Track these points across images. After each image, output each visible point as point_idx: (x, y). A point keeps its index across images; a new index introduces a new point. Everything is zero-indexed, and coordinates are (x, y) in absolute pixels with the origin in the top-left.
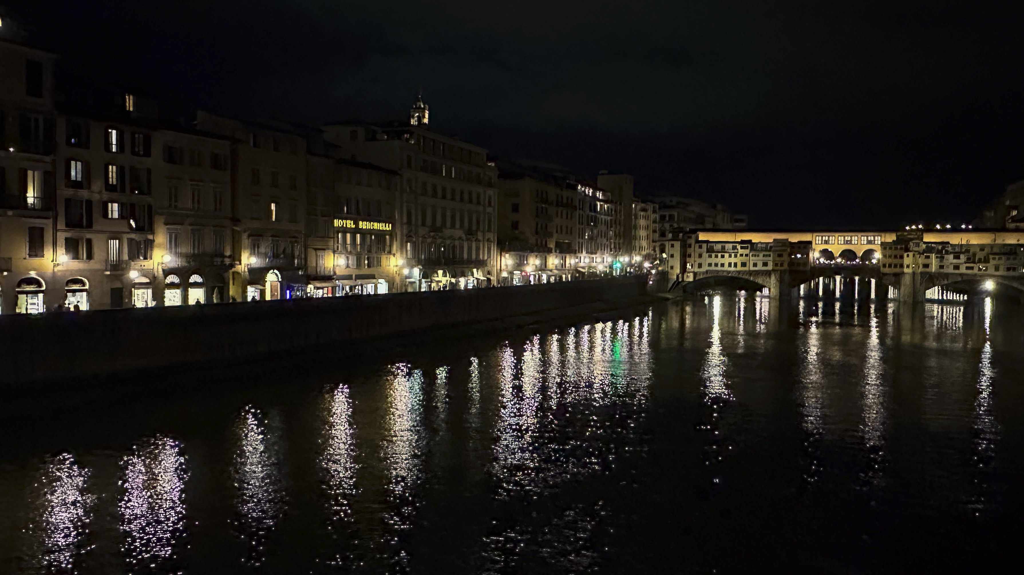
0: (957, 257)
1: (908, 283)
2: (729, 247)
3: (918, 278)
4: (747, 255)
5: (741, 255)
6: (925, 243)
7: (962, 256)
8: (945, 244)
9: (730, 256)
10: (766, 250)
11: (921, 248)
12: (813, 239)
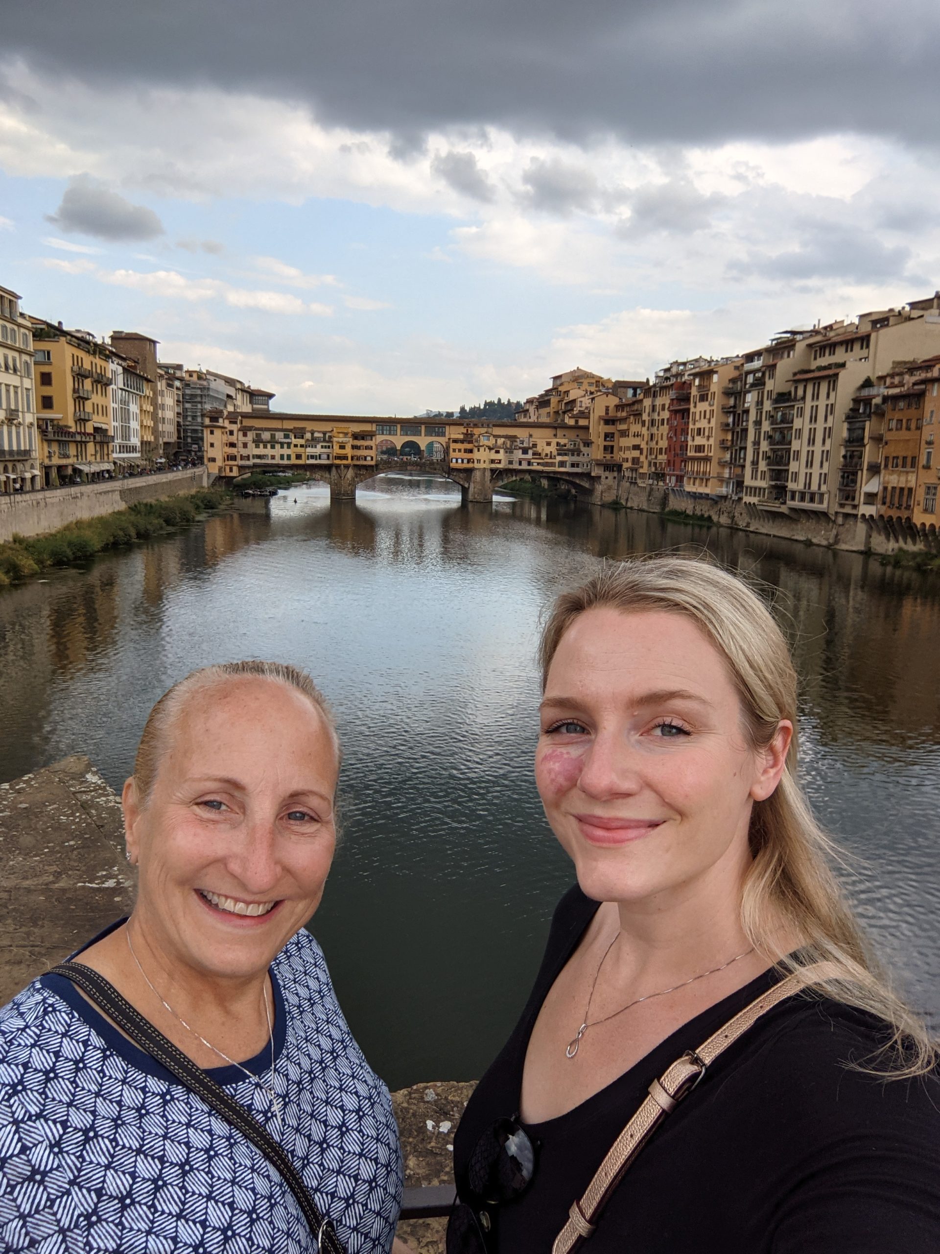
0: (525, 451)
1: (478, 479)
2: (279, 436)
3: (488, 474)
4: (302, 446)
5: (296, 446)
6: (495, 436)
7: (530, 452)
8: (513, 438)
9: (282, 447)
10: (324, 441)
11: (491, 442)
12: (374, 429)
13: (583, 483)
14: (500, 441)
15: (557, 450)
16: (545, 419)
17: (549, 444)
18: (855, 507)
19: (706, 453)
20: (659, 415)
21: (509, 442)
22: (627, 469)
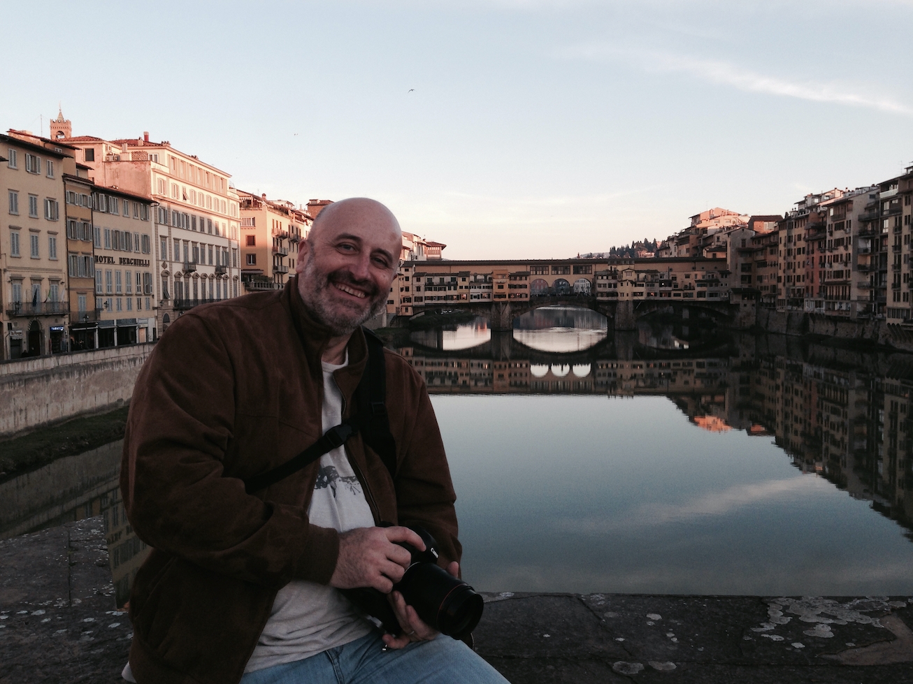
1: (622, 310)
2: (447, 280)
3: (631, 305)
4: (466, 287)
5: (461, 287)
6: (637, 272)
8: (654, 273)
9: (450, 289)
11: (633, 277)
12: (529, 270)
13: (722, 311)
14: (642, 275)
15: (696, 281)
16: (684, 254)
17: (687, 277)
19: (844, 278)
20: (795, 244)
21: (650, 276)
22: (765, 296)
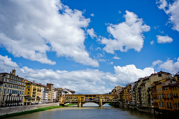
1: (100, 103)
7: (108, 99)
9: (71, 99)
10: (77, 98)
12: (85, 96)
13: (118, 104)
15: (113, 98)
18: (151, 106)
19: (132, 98)
21: (105, 97)
22: (123, 101)
